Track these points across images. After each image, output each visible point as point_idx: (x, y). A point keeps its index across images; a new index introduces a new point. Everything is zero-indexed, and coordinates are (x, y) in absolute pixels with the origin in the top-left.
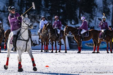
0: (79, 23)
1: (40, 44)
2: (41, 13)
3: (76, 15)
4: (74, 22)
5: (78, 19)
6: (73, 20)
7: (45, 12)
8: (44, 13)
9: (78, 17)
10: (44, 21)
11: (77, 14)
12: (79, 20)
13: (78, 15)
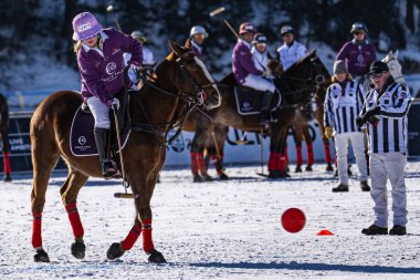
0: (408, 46)
1: (259, 142)
2: (251, 10)
3: (396, 14)
4: (386, 41)
5: (405, 27)
6: (382, 35)
7: (269, 6)
8: (264, 8)
9: (402, 22)
10: (290, 45)
11: (398, 9)
12: (408, 32)
13: (404, 12)
